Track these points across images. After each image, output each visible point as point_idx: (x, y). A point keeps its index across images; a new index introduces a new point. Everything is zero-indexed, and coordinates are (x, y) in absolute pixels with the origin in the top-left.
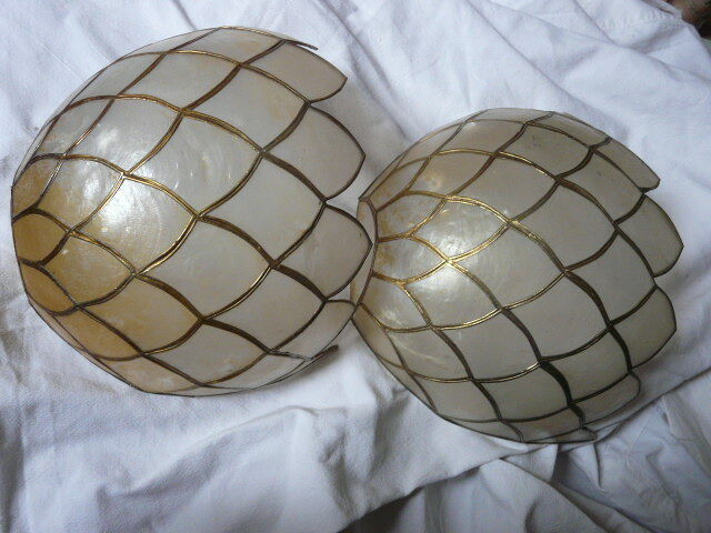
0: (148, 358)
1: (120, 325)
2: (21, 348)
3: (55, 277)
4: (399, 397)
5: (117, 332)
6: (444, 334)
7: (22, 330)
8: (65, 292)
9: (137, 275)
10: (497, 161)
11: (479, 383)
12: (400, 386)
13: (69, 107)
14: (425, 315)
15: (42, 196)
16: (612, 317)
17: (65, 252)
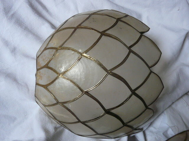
4: (58, 130)
10: (78, 30)
11: (84, 123)
12: (58, 125)
14: (56, 99)
16: (133, 88)
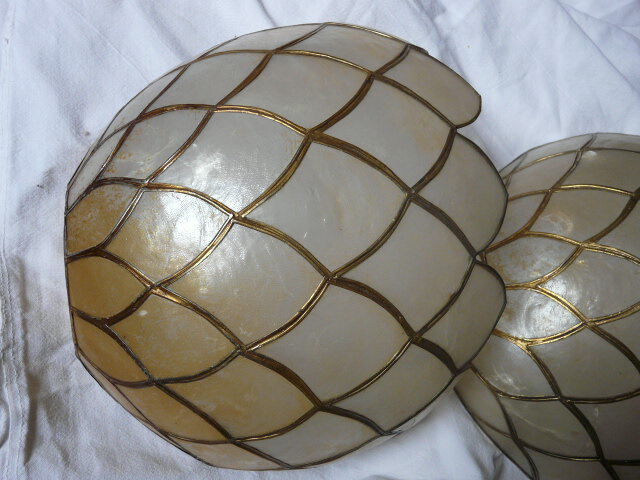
0: (239, 445)
1: (209, 408)
2: (67, 415)
3: (126, 342)
5: (204, 416)
6: (576, 409)
7: (68, 391)
8: (138, 362)
9: (243, 351)
13: (144, 116)
15: (113, 235)
17: (143, 313)
